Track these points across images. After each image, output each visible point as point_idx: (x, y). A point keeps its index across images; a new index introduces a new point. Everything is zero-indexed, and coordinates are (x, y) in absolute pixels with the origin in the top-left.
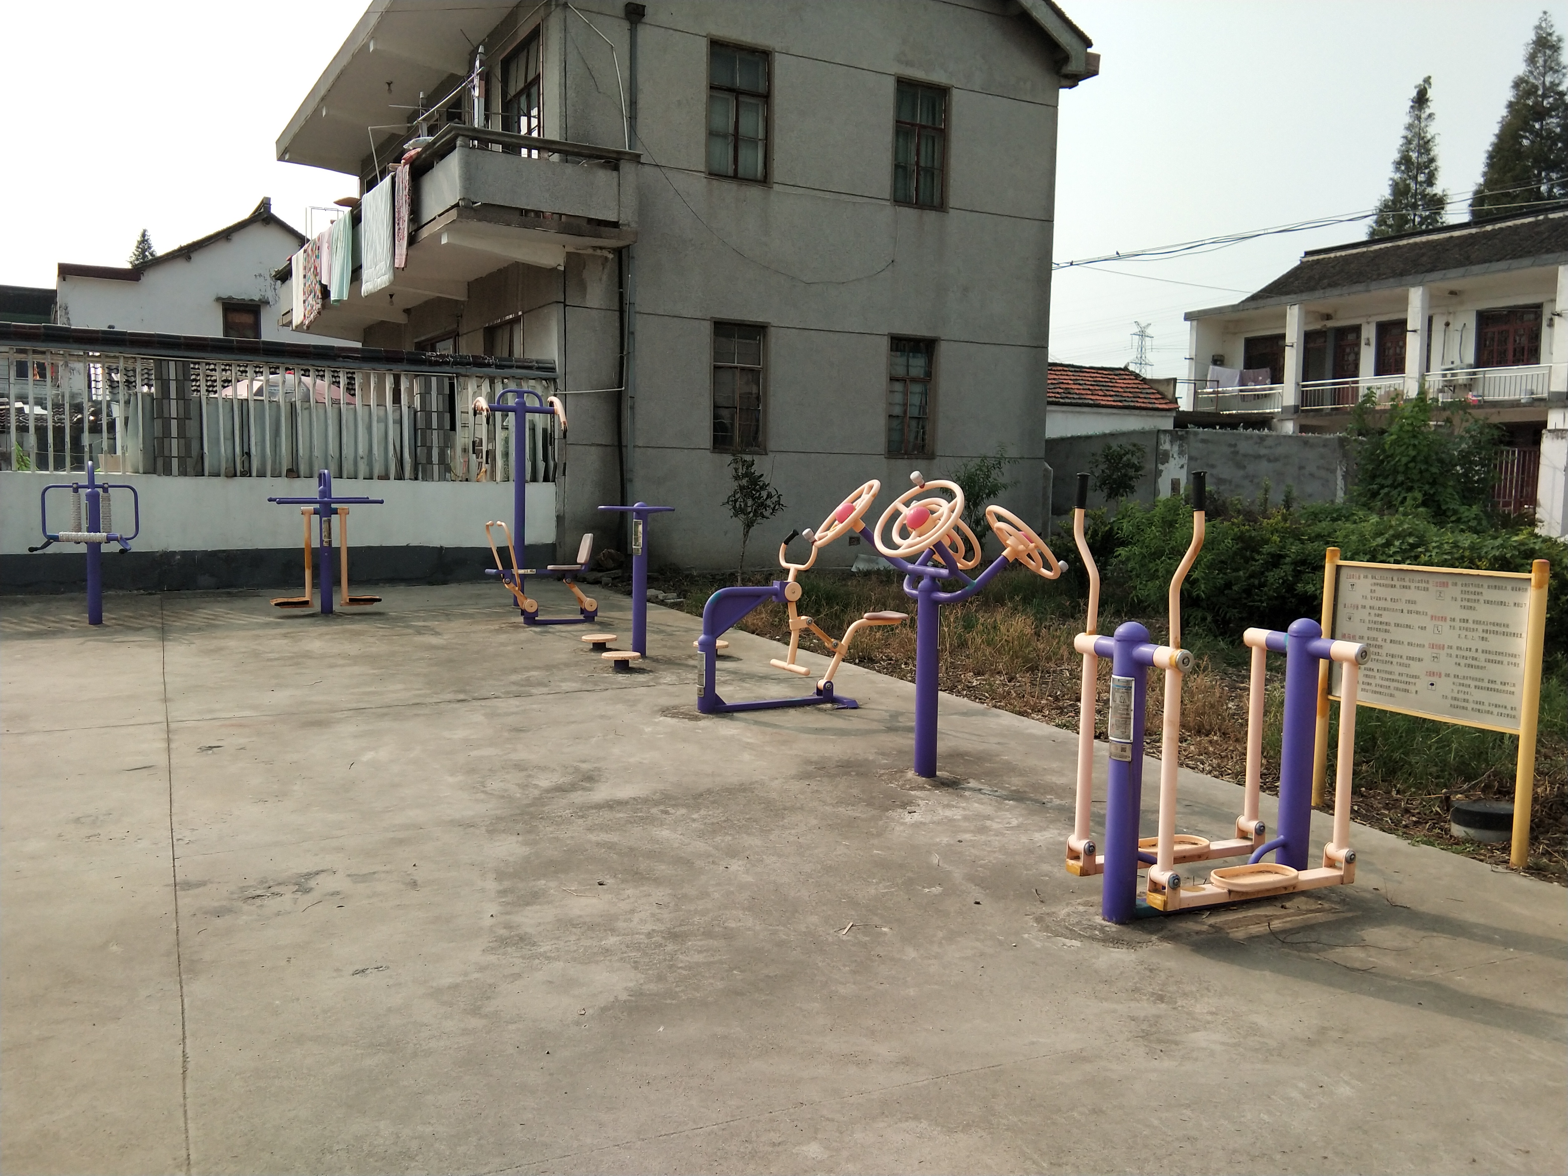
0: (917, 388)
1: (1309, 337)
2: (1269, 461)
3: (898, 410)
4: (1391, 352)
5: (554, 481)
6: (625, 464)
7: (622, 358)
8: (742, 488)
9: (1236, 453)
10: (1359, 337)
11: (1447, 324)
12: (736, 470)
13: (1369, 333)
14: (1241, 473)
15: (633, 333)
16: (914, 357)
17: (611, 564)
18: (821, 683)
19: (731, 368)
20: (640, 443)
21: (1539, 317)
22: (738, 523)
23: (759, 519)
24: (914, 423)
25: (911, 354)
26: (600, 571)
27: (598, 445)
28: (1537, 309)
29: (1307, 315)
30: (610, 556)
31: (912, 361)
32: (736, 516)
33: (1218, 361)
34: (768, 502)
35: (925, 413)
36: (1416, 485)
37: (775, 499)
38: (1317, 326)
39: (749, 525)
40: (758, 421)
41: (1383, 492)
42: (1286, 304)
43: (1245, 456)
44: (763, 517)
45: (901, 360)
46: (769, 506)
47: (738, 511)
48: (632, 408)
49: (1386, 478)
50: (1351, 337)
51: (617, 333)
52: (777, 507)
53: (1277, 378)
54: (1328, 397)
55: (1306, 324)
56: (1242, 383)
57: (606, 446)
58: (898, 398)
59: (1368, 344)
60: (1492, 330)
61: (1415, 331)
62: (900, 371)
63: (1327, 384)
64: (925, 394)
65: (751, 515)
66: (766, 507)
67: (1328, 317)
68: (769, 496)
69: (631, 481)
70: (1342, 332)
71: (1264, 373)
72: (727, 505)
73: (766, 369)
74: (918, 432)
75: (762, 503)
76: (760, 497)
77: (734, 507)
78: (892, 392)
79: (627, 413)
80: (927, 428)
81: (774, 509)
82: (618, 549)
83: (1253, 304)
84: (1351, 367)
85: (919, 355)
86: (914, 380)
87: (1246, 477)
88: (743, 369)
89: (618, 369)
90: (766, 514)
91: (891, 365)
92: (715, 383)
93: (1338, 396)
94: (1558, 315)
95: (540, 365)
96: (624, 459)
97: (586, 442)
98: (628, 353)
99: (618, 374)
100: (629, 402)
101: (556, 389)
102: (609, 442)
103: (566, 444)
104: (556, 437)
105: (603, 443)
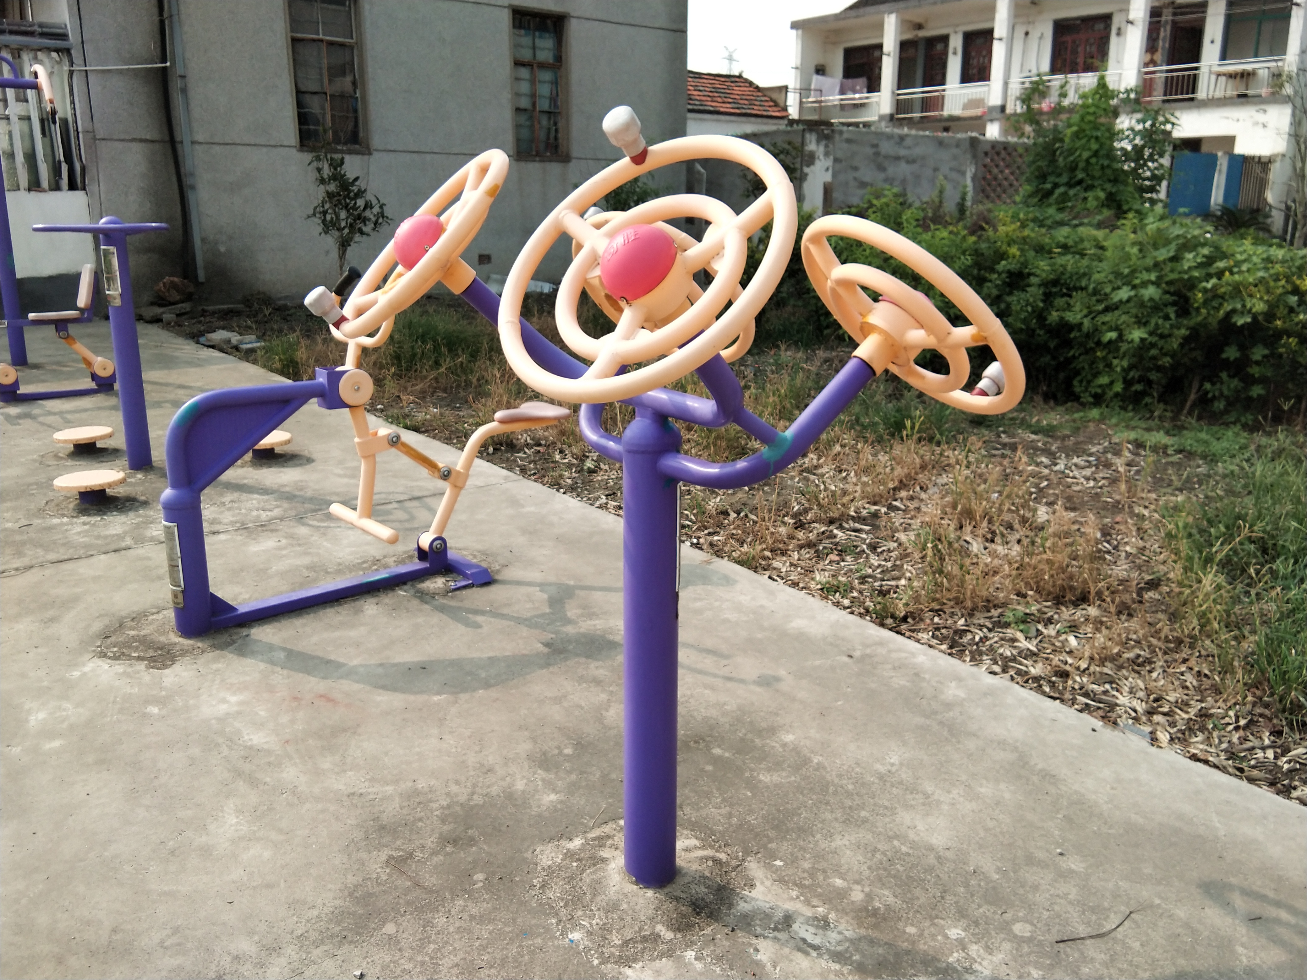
0: (546, 76)
1: (904, 46)
2: (908, 162)
3: (525, 103)
4: (975, 62)
5: (84, 189)
6: (181, 165)
7: (162, 22)
8: (330, 195)
9: (877, 154)
10: (947, 46)
11: (1027, 34)
12: (319, 170)
13: (956, 43)
14: (882, 176)
16: (540, 37)
17: (175, 296)
18: (425, 541)
19: (314, 40)
20: (200, 137)
21: (1108, 27)
22: (330, 242)
23: (357, 237)
24: (544, 121)
25: (537, 33)
26: (161, 305)
27: (141, 141)
28: (1106, 19)
29: (904, 24)
30: (174, 285)
31: (539, 43)
32: (326, 232)
33: (820, 70)
34: (368, 213)
35: (556, 106)
36: (1096, 183)
37: (376, 210)
38: (908, 36)
39: (344, 244)
40: (356, 111)
41: (1058, 191)
42: (884, 12)
43: (887, 157)
44: (362, 233)
45: (526, 40)
46: (369, 220)
47: (328, 227)
48: (184, 91)
49: (1059, 175)
50: (940, 47)
52: (380, 220)
53: (874, 86)
54: (918, 106)
55: (902, 33)
56: (842, 92)
57: (152, 141)
58: (525, 87)
59: (955, 53)
60: (1068, 38)
61: (1001, 39)
62: (526, 55)
63: (917, 92)
64: (555, 83)
65: (346, 231)
66: (365, 220)
67: (920, 27)
68: (368, 206)
69: (193, 188)
70: (931, 42)
71: (861, 82)
72: (313, 219)
73: (360, 44)
74: (549, 129)
75: (359, 217)
76: (355, 208)
77: (324, 221)
78: (517, 79)
79: (177, 99)
80: (560, 124)
81: (376, 223)
82: (185, 277)
83: (853, 13)
84: (939, 77)
85: (547, 35)
86: (543, 66)
87: (886, 180)
88: (331, 44)
89: (158, 36)
90: (367, 229)
91: (516, 46)
92: (297, 63)
93: (927, 104)
94: (1131, 23)
95: (45, 30)
96: (181, 159)
97: (122, 137)
98: (171, 16)
99: (159, 44)
100: (179, 83)
101: (72, 64)
102: (156, 136)
103: (95, 139)
104: (80, 129)
105: (148, 137)
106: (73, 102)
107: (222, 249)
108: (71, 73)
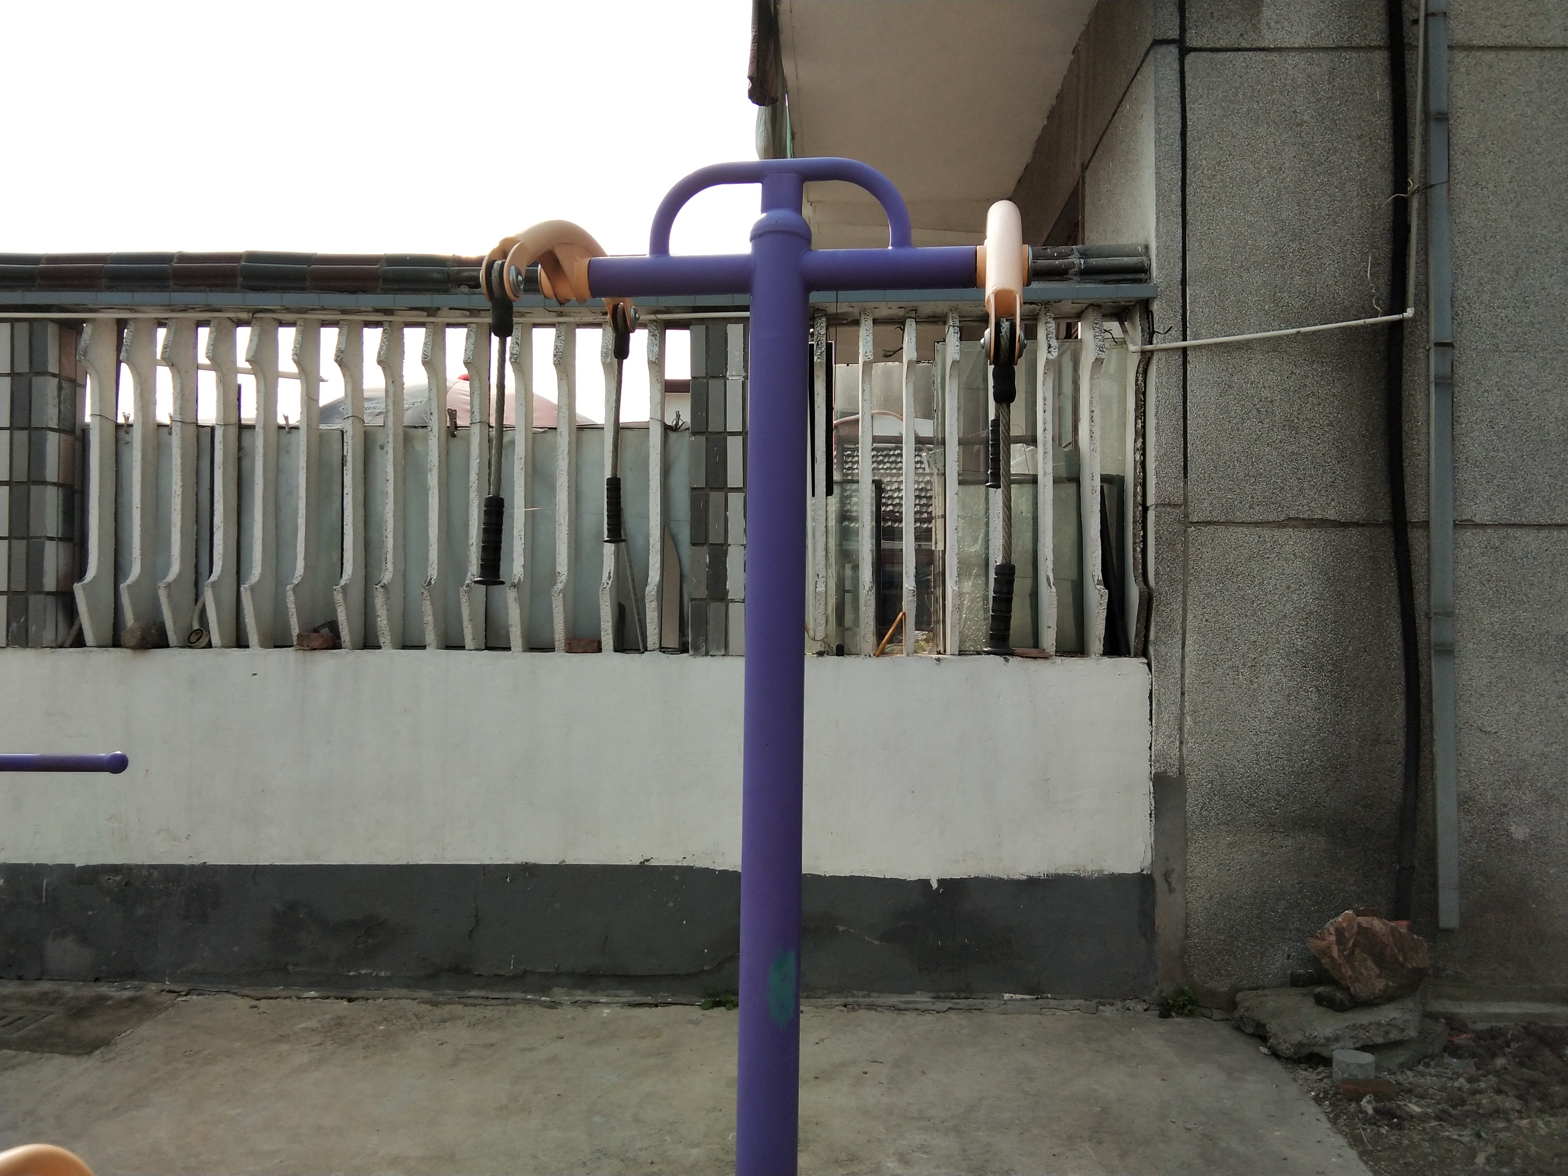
5: (1145, 653)
6: (1419, 587)
7: (1400, 208)
15: (1443, 118)
17: (1371, 978)
20: (1480, 512)
26: (1327, 1005)
27: (1310, 523)
30: (1368, 942)
48: (1447, 384)
51: (1382, 123)
57: (1344, 525)
69: (1447, 651)
79: (1424, 404)
82: (1402, 913)
89: (1385, 250)
95: (1093, 261)
96: (1418, 572)
97: (1258, 515)
98: (1427, 187)
99: (1386, 266)
100: (1435, 363)
101: (1150, 335)
102: (1355, 510)
103: (1186, 522)
104: (1151, 500)
105: (1331, 514)
106: (1141, 434)
107: (1520, 832)
108: (1146, 358)
